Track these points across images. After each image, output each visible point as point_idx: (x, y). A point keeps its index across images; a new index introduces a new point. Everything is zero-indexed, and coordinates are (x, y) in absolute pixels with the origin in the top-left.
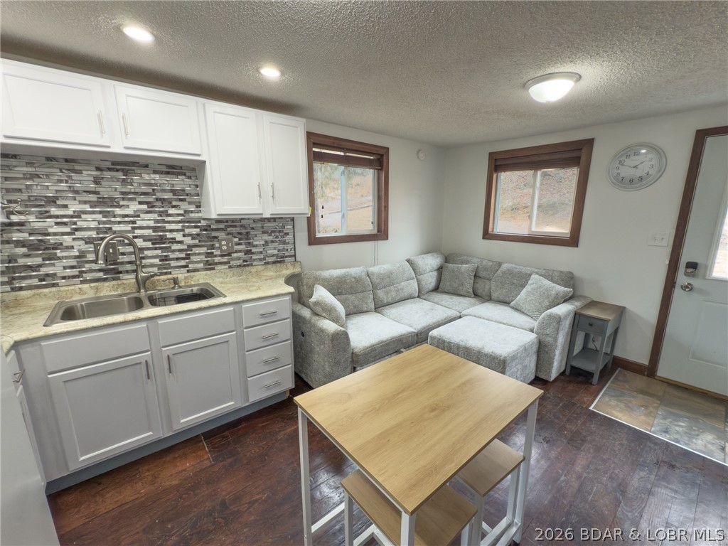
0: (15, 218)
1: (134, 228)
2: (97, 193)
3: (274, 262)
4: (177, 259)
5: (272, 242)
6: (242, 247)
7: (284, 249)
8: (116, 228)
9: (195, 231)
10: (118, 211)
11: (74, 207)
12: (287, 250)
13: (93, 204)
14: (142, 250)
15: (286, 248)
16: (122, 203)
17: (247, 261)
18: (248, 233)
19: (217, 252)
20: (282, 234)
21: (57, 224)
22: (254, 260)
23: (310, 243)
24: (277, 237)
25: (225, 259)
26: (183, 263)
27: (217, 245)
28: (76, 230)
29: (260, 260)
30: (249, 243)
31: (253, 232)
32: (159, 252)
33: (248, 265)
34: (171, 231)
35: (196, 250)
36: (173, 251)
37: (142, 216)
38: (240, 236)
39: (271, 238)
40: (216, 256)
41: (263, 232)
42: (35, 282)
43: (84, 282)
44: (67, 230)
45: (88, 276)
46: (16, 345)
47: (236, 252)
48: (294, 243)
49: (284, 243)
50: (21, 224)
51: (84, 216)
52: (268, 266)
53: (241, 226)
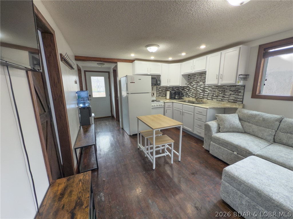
0: (188, 85)
1: (200, 88)
2: (196, 80)
3: (232, 102)
4: (206, 96)
5: (233, 94)
6: (221, 95)
7: (238, 98)
8: (198, 88)
9: (211, 89)
10: (199, 84)
11: (194, 83)
12: (239, 98)
13: (196, 83)
14: (200, 93)
15: (238, 97)
16: (200, 82)
17: (222, 100)
18: (225, 90)
19: (214, 95)
20: (237, 92)
21: (192, 87)
22: (225, 100)
23: (252, 97)
24: (236, 93)
25: (216, 98)
26: (206, 97)
27: (215, 93)
28: (193, 88)
29: (227, 100)
30: (224, 94)
31: (226, 90)
32: (202, 94)
33: (222, 101)
34: (206, 89)
35: (210, 94)
36: (206, 94)
37: (202, 85)
38: (222, 91)
39: (233, 93)
40: (214, 96)
41: (230, 91)
42: (188, 96)
43: (192, 98)
44: (192, 88)
45: (193, 97)
46: (173, 102)
47: (220, 96)
48: (243, 96)
49: (238, 95)
50: (188, 86)
51: (195, 85)
52: (229, 103)
53: (223, 88)
